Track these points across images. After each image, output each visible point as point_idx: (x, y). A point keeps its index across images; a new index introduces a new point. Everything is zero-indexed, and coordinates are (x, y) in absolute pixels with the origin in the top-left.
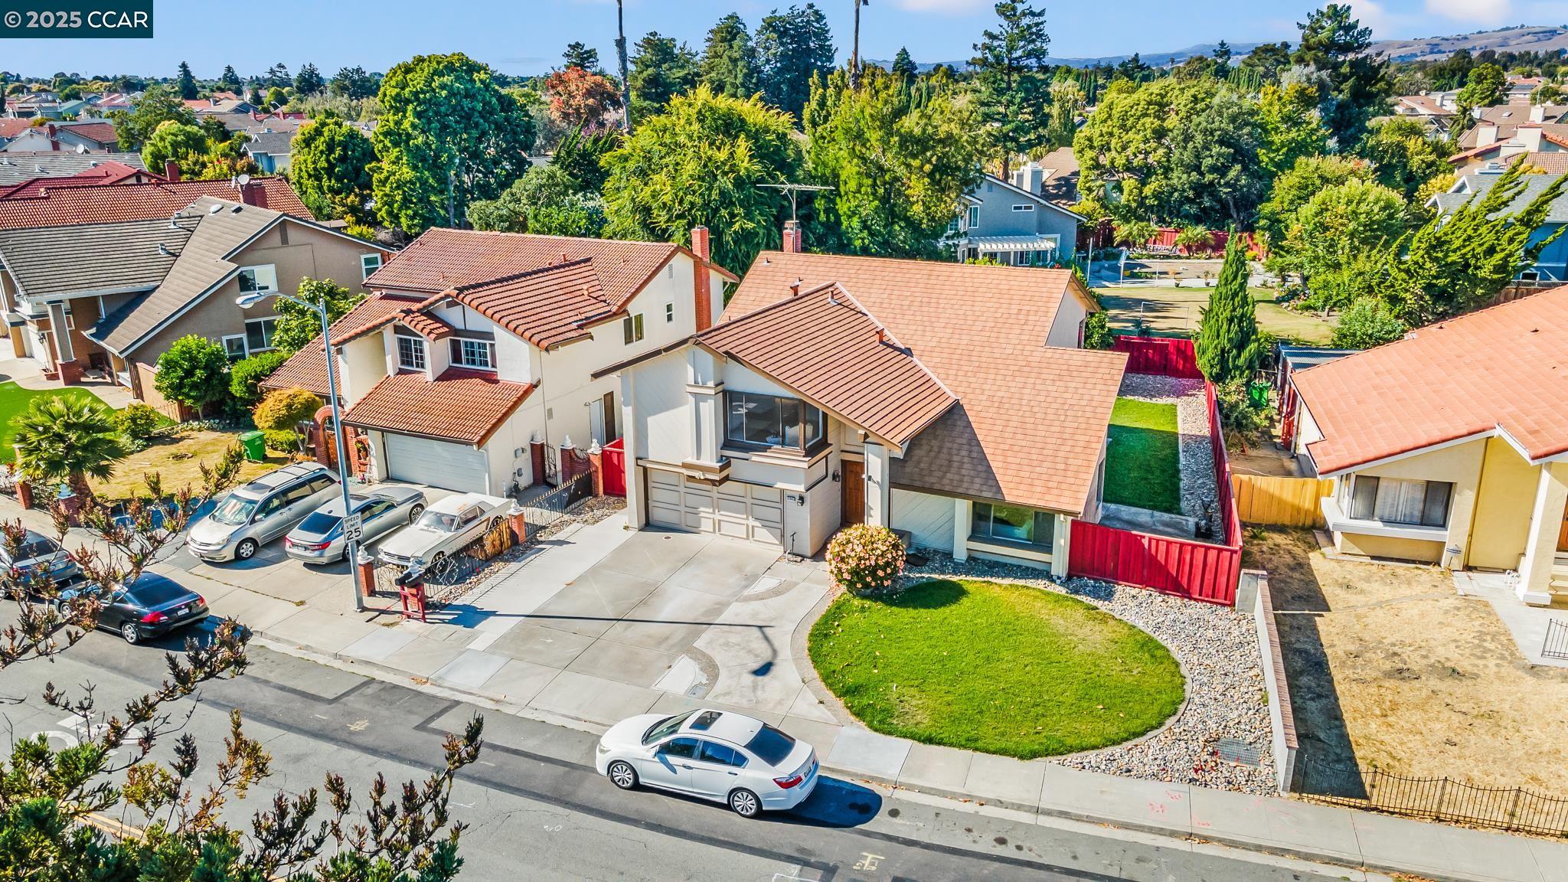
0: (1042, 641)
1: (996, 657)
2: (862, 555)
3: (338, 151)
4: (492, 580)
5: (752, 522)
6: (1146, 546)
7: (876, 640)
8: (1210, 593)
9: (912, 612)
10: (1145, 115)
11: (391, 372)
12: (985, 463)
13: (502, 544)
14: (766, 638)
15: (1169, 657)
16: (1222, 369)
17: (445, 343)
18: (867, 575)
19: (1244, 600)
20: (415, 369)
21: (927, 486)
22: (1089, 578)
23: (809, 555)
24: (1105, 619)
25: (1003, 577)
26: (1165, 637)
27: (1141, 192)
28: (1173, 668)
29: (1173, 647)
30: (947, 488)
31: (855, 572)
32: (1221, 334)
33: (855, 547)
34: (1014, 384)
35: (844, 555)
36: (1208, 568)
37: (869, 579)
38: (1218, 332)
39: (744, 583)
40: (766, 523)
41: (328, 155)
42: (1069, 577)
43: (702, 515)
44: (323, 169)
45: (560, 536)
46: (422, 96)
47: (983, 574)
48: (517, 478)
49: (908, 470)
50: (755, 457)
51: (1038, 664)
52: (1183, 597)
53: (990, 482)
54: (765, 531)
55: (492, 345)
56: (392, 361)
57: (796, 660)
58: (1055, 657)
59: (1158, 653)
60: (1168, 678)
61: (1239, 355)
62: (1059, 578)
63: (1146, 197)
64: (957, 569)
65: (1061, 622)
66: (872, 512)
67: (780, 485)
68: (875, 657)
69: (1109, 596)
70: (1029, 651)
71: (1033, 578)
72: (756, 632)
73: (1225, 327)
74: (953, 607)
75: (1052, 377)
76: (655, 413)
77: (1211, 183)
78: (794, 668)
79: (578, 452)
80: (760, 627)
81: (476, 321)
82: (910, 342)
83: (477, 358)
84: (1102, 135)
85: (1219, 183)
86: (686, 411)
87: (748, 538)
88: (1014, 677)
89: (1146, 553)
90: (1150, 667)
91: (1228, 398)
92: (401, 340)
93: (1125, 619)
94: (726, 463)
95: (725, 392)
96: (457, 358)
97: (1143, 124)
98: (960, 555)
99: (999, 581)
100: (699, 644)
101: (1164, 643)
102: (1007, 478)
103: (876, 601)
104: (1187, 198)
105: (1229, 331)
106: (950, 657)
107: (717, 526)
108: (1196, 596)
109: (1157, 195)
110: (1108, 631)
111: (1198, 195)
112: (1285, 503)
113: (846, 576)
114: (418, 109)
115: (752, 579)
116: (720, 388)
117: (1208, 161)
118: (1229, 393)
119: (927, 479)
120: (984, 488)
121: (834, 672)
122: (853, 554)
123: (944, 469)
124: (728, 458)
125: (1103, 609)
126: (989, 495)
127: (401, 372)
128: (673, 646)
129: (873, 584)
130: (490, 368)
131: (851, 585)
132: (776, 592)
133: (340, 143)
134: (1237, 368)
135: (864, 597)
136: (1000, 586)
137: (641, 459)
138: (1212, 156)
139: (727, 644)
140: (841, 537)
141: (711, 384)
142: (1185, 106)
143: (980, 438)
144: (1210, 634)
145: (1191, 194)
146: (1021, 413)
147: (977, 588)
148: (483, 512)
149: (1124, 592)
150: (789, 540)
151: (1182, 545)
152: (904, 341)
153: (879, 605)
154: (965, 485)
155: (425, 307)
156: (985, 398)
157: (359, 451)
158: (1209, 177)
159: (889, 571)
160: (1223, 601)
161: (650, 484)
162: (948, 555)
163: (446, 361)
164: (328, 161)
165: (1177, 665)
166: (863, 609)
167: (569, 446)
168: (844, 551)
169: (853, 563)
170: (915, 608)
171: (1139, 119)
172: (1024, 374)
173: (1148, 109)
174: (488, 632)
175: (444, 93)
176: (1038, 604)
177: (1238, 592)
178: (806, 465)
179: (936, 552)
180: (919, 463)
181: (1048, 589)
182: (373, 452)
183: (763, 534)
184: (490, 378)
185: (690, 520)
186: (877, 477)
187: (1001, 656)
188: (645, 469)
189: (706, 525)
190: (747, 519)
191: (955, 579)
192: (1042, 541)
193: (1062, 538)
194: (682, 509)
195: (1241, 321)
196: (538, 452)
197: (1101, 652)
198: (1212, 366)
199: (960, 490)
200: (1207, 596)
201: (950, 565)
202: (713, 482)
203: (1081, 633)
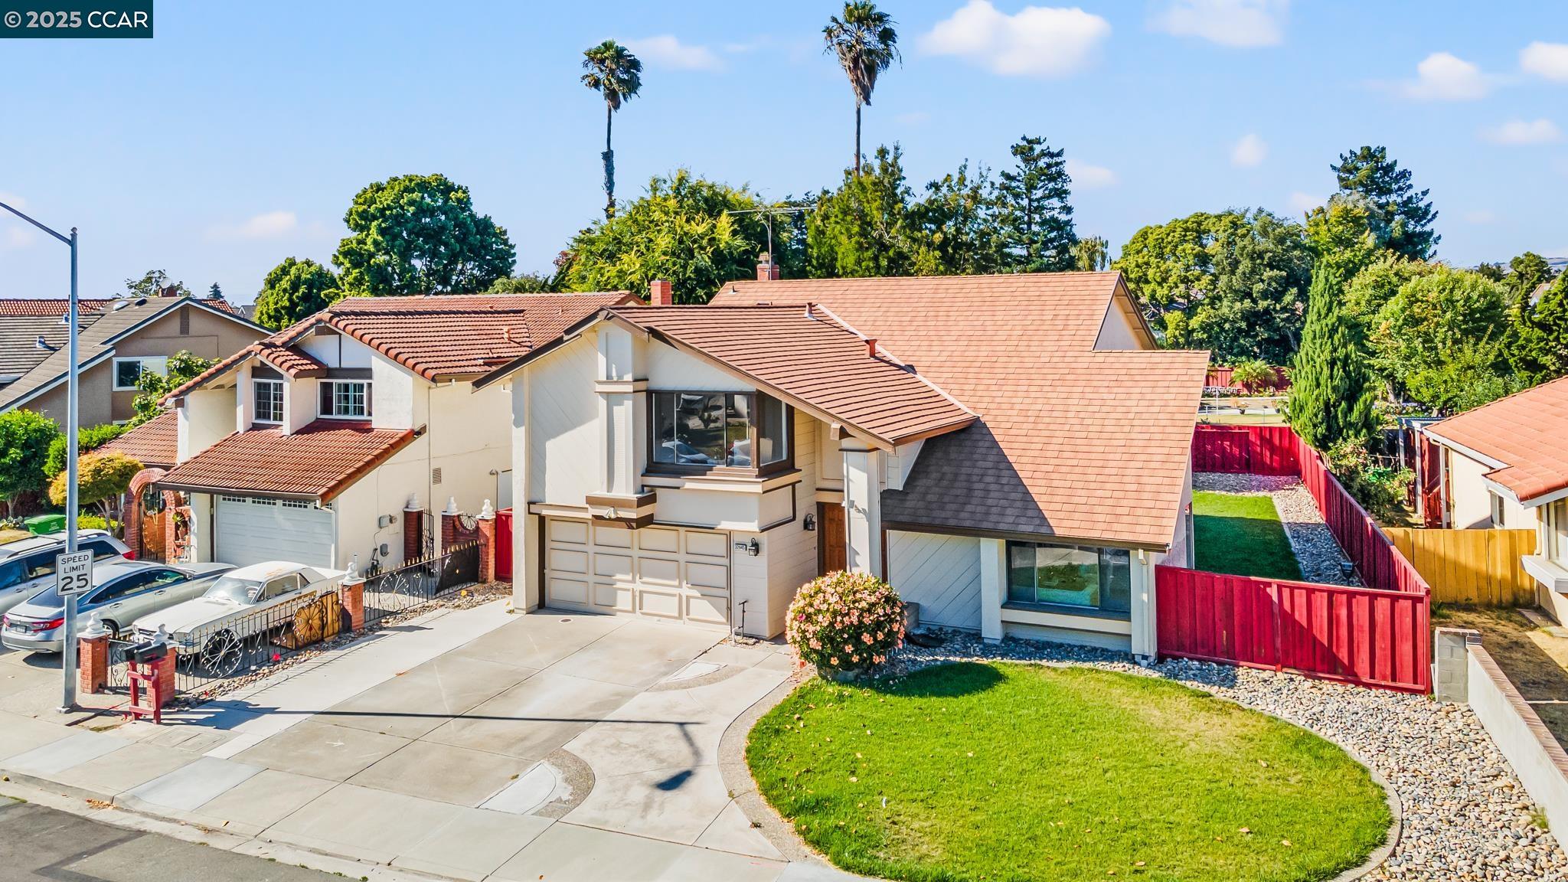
0: (1129, 736)
1: (1055, 758)
2: (838, 607)
3: (303, 289)
4: (290, 672)
5: (686, 590)
6: (1275, 598)
7: (858, 737)
8: (1388, 672)
9: (917, 701)
10: (1184, 241)
11: (241, 428)
12: (1020, 488)
13: (323, 626)
14: (688, 737)
15: (1345, 758)
16: (1328, 429)
17: (313, 385)
18: (846, 642)
19: (1447, 680)
20: (272, 422)
21: (937, 522)
22: (1191, 659)
23: (767, 634)
24: (1225, 709)
25: (1058, 660)
26: (1330, 732)
27: (1188, 325)
28: (1358, 774)
29: (1349, 747)
30: (967, 524)
31: (828, 637)
32: (1322, 382)
33: (828, 596)
34: (1054, 395)
35: (811, 610)
36: (1378, 630)
37: (849, 649)
38: (1317, 379)
39: (663, 669)
40: (706, 591)
41: (291, 295)
42: (1161, 658)
43: (619, 585)
44: (284, 308)
45: (414, 622)
46: (388, 212)
47: (1030, 656)
48: (380, 558)
49: (909, 504)
50: (689, 484)
51: (1126, 769)
52: (1345, 682)
53: (1030, 513)
54: (705, 604)
55: (370, 385)
56: (244, 413)
57: (723, 766)
58: (1153, 758)
59: (1327, 753)
60: (1354, 789)
61: (1350, 409)
62: (1145, 657)
63: (1193, 330)
64: (988, 650)
65: (1157, 713)
66: (858, 559)
67: (725, 525)
68: (856, 761)
69: (1230, 682)
70: (1110, 751)
71: (1105, 659)
72: (674, 730)
73: (1326, 372)
74: (982, 695)
75: (1106, 384)
76: (554, 437)
77: (1267, 311)
78: (719, 776)
79: (464, 520)
80: (681, 724)
81: (354, 354)
82: (912, 358)
83: (351, 405)
84: (1138, 266)
85: (1274, 309)
86: (596, 427)
87: (680, 617)
88: (1088, 787)
89: (1276, 610)
90: (1315, 774)
91: (1344, 462)
92: (259, 385)
93: (1259, 708)
94: (648, 497)
95: (649, 393)
96: (326, 407)
97: (1184, 250)
98: (992, 631)
99: (1053, 664)
100: (573, 746)
101: (1333, 740)
102: (1053, 506)
103: (861, 687)
104: (1240, 330)
105: (1331, 377)
106: (978, 760)
107: (638, 601)
108: (1366, 679)
109: (1206, 327)
110: (1234, 724)
111: (1251, 326)
112: (1465, 568)
113: (815, 644)
114: (383, 225)
115: (680, 663)
116: (642, 385)
117: (1259, 287)
118: (1344, 456)
119: (937, 513)
120: (1023, 520)
121: (783, 780)
122: (824, 607)
123: (961, 500)
124: (653, 487)
125: (1220, 696)
126: (1030, 529)
127: (255, 427)
128: (531, 748)
129: (855, 659)
130: (365, 417)
131: (823, 662)
132: (709, 679)
133: (306, 282)
134: (1350, 425)
135: (844, 682)
136: (1055, 669)
137: (534, 503)
138: (1262, 281)
139: (617, 746)
140: (807, 588)
141: (629, 377)
142: (1225, 231)
143: (1011, 459)
144: (1405, 728)
145: (1244, 325)
146: (1067, 427)
147: (1019, 673)
148: (305, 582)
149: (1247, 674)
150: (737, 610)
151: (1331, 593)
152: (904, 358)
153: (867, 693)
154: (993, 518)
155: (291, 339)
156: (1015, 412)
157: (177, 527)
158: (1262, 304)
159: (880, 636)
160: (1411, 686)
161: (548, 544)
162: (976, 636)
163: (312, 410)
164: (290, 300)
165: (1364, 771)
166: (841, 698)
167: (454, 511)
168: (811, 605)
169: (824, 620)
170: (921, 695)
171: (1176, 246)
172: (1068, 383)
173: (1185, 236)
174: (249, 733)
175: (412, 209)
176: (1117, 692)
177: (1435, 667)
178: (758, 489)
179: (956, 632)
180: (926, 494)
181: (1130, 672)
182: (194, 528)
183: (703, 608)
184: (363, 428)
185: (601, 596)
186: (862, 502)
187: (1063, 758)
188: (542, 520)
189: (623, 601)
190: (680, 586)
191: (985, 661)
192: (1115, 605)
193: (1143, 596)
194: (591, 578)
195: (1345, 365)
196: (414, 522)
197: (1229, 752)
198: (1315, 426)
199: (985, 525)
200: (1384, 678)
201: (978, 648)
202: (628, 523)
203: (1192, 727)
